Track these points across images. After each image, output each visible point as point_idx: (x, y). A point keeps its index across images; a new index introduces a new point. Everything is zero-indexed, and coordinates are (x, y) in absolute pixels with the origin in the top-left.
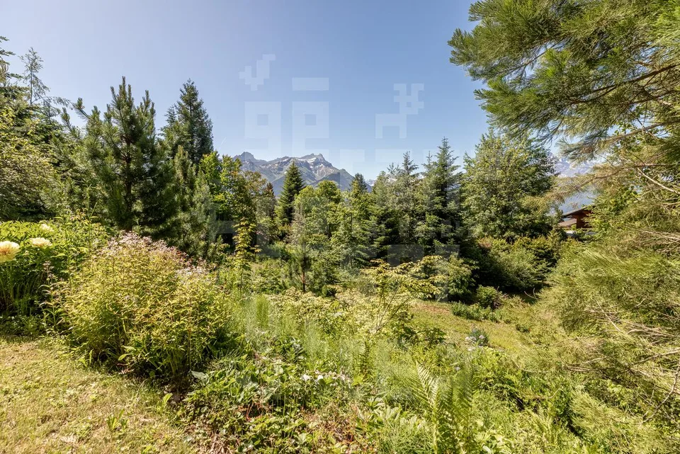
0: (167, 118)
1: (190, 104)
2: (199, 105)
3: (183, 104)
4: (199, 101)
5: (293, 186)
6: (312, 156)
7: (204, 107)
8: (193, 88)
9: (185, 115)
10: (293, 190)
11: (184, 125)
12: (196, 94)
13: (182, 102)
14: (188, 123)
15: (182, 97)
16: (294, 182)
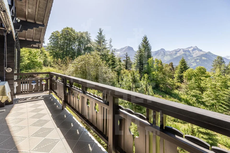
0: (138, 48)
1: (145, 42)
2: (148, 42)
3: (143, 42)
4: (148, 41)
5: (183, 67)
6: (192, 47)
7: (149, 42)
8: (146, 37)
9: (144, 46)
10: (182, 68)
11: (143, 49)
12: (147, 39)
13: (142, 42)
14: (144, 48)
15: (143, 41)
16: (183, 65)
